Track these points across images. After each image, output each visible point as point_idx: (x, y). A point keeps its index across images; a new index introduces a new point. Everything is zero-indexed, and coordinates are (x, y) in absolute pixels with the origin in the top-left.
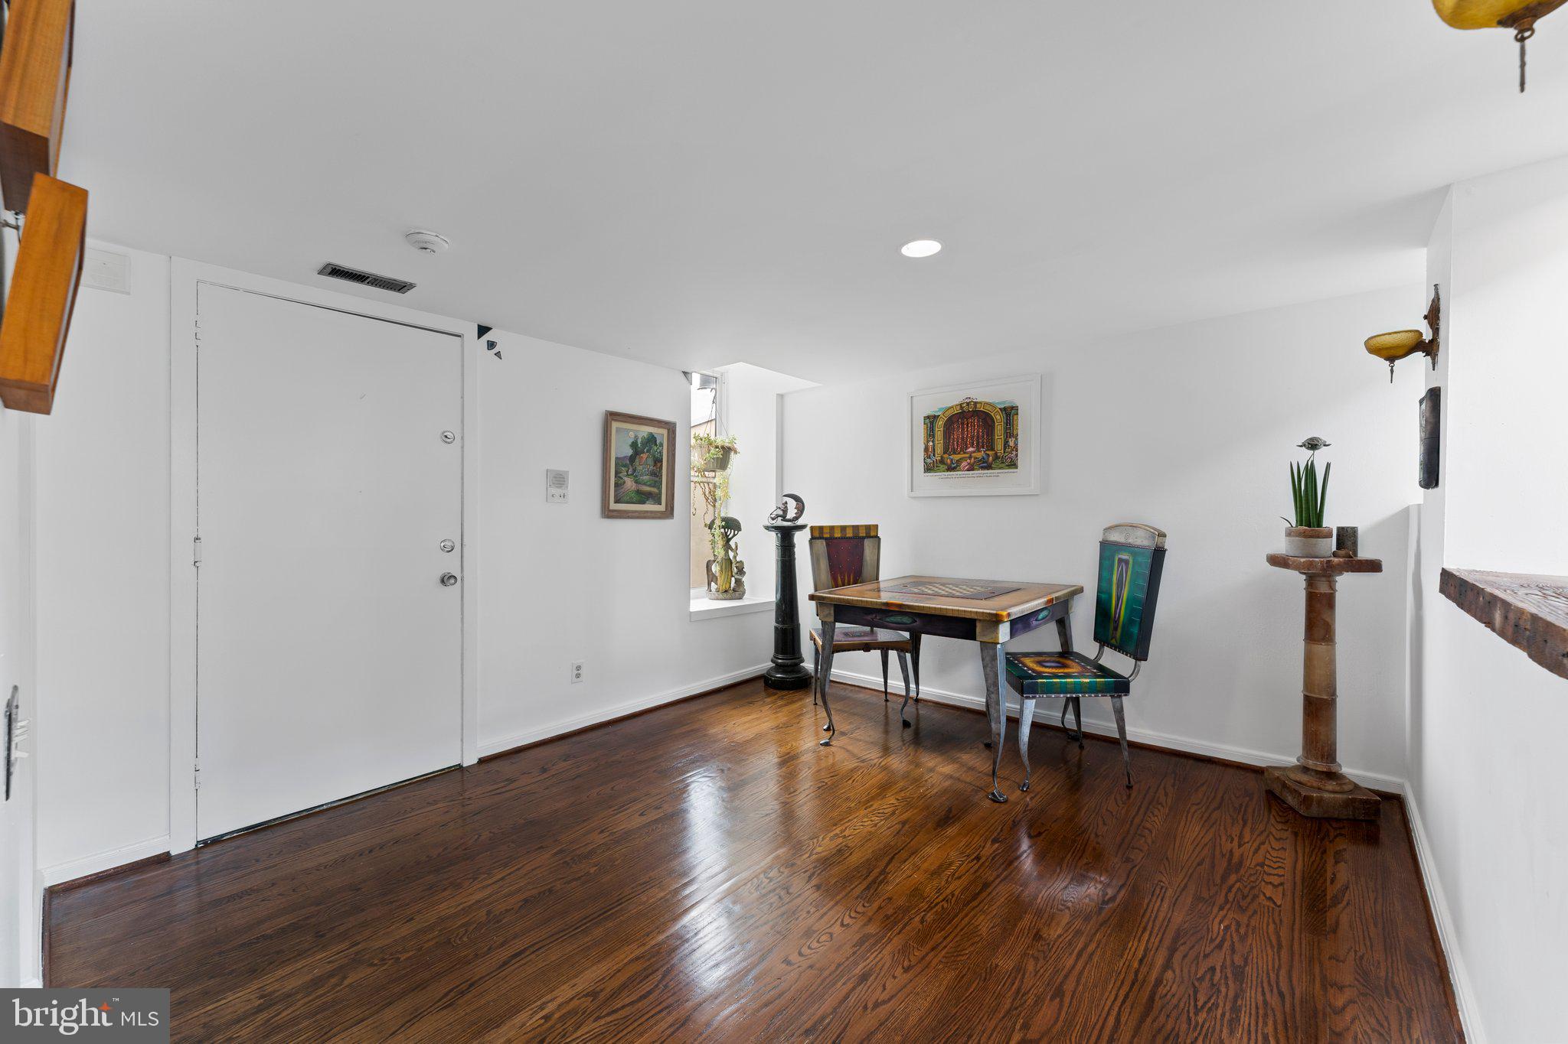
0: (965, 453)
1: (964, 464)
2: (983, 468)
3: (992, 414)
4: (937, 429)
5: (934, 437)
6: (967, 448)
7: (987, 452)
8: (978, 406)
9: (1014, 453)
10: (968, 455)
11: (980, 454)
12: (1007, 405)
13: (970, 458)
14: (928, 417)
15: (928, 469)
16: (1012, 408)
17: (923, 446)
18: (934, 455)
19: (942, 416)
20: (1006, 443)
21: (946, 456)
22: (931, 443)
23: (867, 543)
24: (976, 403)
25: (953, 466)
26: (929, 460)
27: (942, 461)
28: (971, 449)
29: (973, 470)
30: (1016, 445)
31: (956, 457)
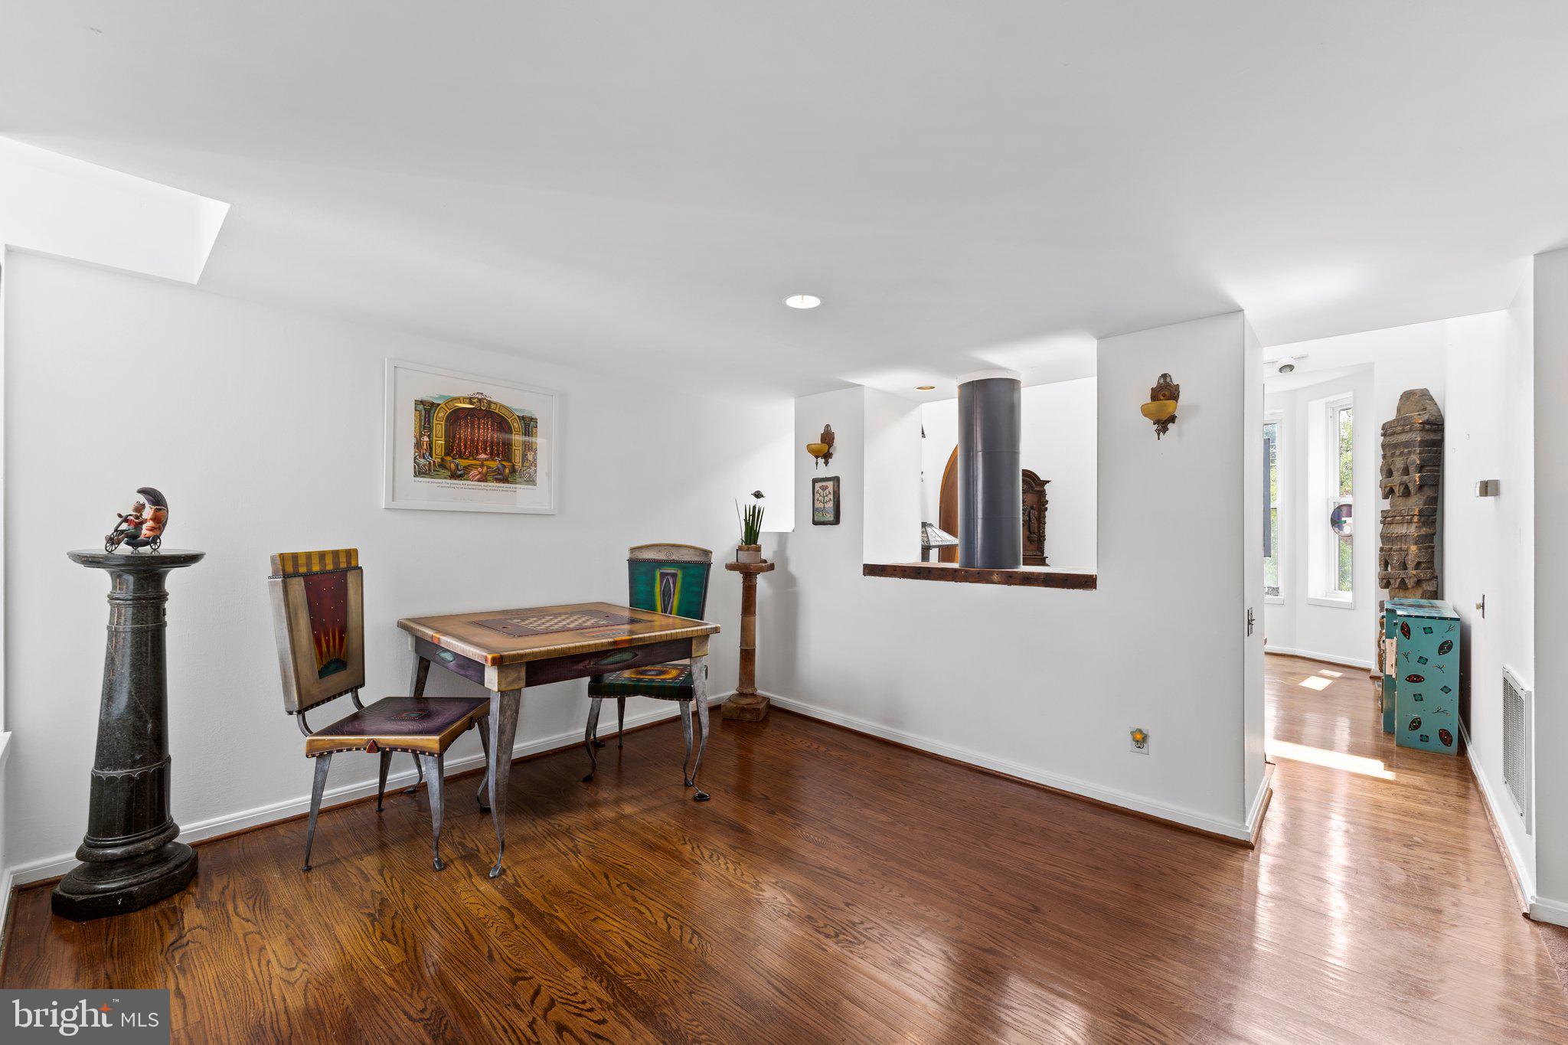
0: (475, 459)
1: (474, 472)
2: (498, 480)
3: (509, 420)
4: (435, 422)
5: (430, 430)
6: (477, 454)
7: (503, 463)
8: (493, 406)
9: (533, 468)
10: (479, 463)
11: (493, 463)
12: (526, 414)
13: (482, 466)
14: (422, 402)
15: (420, 472)
16: (532, 419)
17: (413, 441)
18: (431, 455)
19: (442, 405)
20: (524, 457)
21: (449, 458)
22: (426, 439)
23: (351, 578)
24: (489, 402)
25: (459, 473)
26: (422, 460)
27: (442, 466)
28: (483, 456)
29: (486, 481)
30: (535, 460)
31: (463, 463)
